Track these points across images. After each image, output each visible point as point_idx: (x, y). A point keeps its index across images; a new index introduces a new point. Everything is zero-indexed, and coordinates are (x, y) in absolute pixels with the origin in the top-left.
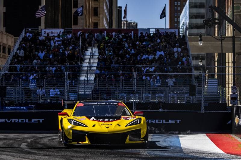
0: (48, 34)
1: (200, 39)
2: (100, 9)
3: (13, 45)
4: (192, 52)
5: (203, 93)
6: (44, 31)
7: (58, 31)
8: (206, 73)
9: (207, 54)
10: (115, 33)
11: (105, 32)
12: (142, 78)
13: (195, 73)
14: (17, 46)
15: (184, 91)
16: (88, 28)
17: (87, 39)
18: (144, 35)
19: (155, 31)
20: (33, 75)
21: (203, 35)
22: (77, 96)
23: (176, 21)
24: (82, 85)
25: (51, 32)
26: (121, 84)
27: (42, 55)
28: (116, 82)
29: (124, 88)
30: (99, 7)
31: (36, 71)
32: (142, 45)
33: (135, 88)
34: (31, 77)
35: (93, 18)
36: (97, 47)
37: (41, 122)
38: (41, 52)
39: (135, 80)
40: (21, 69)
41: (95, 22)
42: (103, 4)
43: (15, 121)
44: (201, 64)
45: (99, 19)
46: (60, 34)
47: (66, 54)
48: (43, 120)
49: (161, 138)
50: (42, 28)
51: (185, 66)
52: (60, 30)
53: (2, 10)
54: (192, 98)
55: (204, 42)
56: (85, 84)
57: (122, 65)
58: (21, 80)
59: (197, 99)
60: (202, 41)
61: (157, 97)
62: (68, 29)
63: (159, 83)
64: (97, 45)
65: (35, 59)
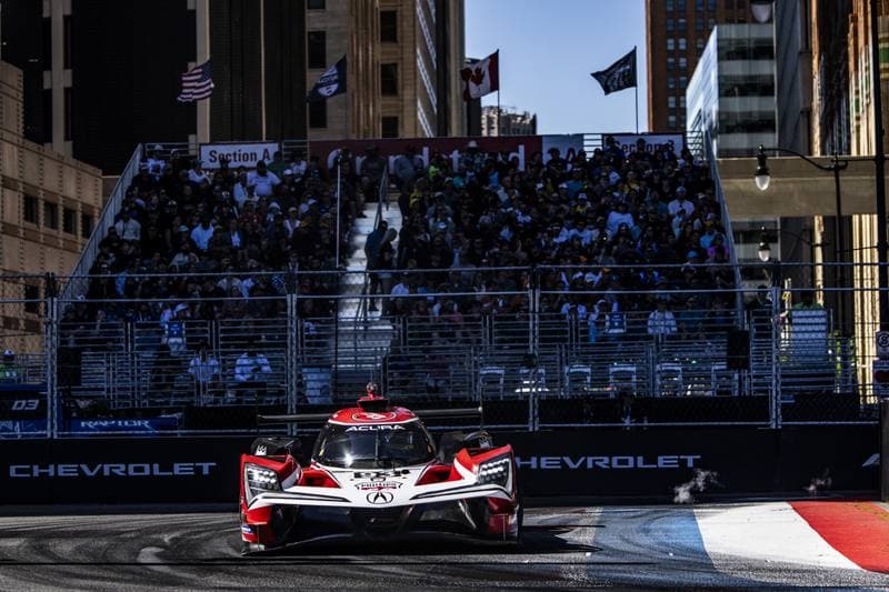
0: (224, 161)
1: (759, 168)
2: (402, 69)
3: (101, 205)
4: (734, 216)
5: (777, 358)
6: (208, 152)
7: (258, 149)
8: (784, 287)
9: (785, 221)
10: (459, 153)
11: (426, 150)
12: (559, 309)
13: (747, 287)
14: (115, 206)
15: (708, 353)
16: (361, 138)
17: (362, 176)
18: (563, 156)
19: (600, 143)
20: (174, 309)
21: (771, 152)
22: (329, 377)
23: (672, 105)
24: (346, 338)
25: (235, 154)
26: (485, 335)
28: (467, 326)
29: (498, 348)
30: (400, 62)
31: (184, 293)
32: (555, 195)
33: (533, 347)
35: (381, 101)
37: (206, 471)
38: (200, 226)
39: (534, 319)
40: (130, 289)
41: (387, 115)
42: (415, 52)
44: (764, 257)
45: (403, 106)
46: (267, 162)
47: (288, 231)
48: (214, 465)
49: (634, 520)
50: (201, 140)
51: (710, 264)
52: (266, 146)
53: (59, 79)
54: (736, 376)
55: (774, 180)
56: (359, 337)
57: (485, 264)
58: (132, 326)
59: (754, 380)
60: (768, 174)
61: (611, 378)
62: (293, 144)
63: (621, 326)
64: (397, 198)
65: (179, 252)
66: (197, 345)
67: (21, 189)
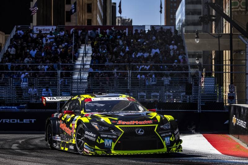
0: (40, 31)
1: (196, 36)
2: (93, 5)
3: (4, 43)
4: (189, 50)
5: (200, 92)
6: (36, 28)
7: (50, 28)
8: (203, 71)
9: (204, 52)
10: (109, 30)
11: (99, 29)
12: (137, 76)
13: (192, 71)
14: (8, 44)
15: (180, 90)
16: (81, 25)
17: (81, 36)
18: (139, 32)
19: (150, 28)
20: (25, 74)
21: (200, 32)
22: (70, 95)
23: (172, 17)
24: (74, 83)
25: (43, 29)
26: (115, 83)
27: (33, 53)
28: (110, 81)
29: (118, 87)
30: (92, 3)
31: (28, 70)
32: (137, 43)
33: (129, 87)
34: (23, 76)
35: (87, 14)
36: (90, 44)
37: (33, 122)
38: (32, 50)
39: (129, 79)
40: (12, 68)
41: (88, 18)
42: (97, 0)
43: (6, 121)
44: (197, 62)
45: (93, 16)
46: (53, 32)
47: (58, 52)
48: (35, 120)
50: (33, 25)
51: (181, 64)
52: (53, 27)
54: (188, 97)
55: (200, 40)
56: (79, 83)
57: (116, 63)
58: (12, 79)
59: (193, 98)
60: (199, 38)
61: (152, 96)
62: (60, 27)
63: (155, 82)
64: (90, 43)
65: (26, 57)
66: (31, 85)
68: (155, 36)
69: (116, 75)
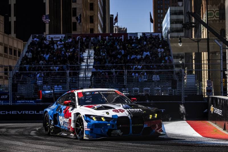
0: (52, 39)
1: (179, 41)
2: (95, 17)
3: (22, 49)
4: (173, 52)
5: (183, 86)
6: (48, 36)
7: (60, 36)
8: (185, 69)
9: (186, 53)
10: (108, 37)
11: (100, 36)
12: (132, 75)
13: (176, 69)
14: (26, 49)
15: (167, 85)
16: (85, 33)
17: (85, 42)
18: (133, 38)
19: (141, 35)
21: (182, 37)
24: (81, 81)
25: (54, 37)
26: (114, 80)
28: (109, 78)
29: (117, 84)
30: (94, 15)
31: (42, 70)
32: (131, 47)
34: (38, 75)
35: (89, 25)
36: (93, 49)
38: (46, 54)
39: (126, 77)
40: (30, 69)
41: (91, 28)
42: (98, 13)
43: (25, 113)
44: (181, 62)
45: (95, 26)
46: (62, 39)
47: (67, 55)
50: (46, 34)
51: (168, 64)
52: (62, 35)
53: (13, 19)
54: (174, 91)
55: (183, 44)
56: (84, 81)
58: (30, 78)
59: (178, 92)
60: (181, 42)
61: (144, 91)
62: (69, 35)
63: (146, 78)
65: (41, 60)
66: (45, 83)
67: (4, 45)
68: (146, 42)
69: (114, 74)
